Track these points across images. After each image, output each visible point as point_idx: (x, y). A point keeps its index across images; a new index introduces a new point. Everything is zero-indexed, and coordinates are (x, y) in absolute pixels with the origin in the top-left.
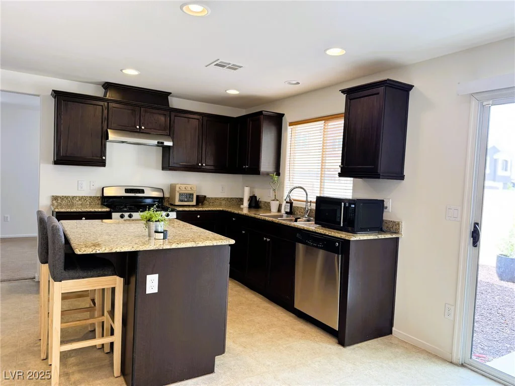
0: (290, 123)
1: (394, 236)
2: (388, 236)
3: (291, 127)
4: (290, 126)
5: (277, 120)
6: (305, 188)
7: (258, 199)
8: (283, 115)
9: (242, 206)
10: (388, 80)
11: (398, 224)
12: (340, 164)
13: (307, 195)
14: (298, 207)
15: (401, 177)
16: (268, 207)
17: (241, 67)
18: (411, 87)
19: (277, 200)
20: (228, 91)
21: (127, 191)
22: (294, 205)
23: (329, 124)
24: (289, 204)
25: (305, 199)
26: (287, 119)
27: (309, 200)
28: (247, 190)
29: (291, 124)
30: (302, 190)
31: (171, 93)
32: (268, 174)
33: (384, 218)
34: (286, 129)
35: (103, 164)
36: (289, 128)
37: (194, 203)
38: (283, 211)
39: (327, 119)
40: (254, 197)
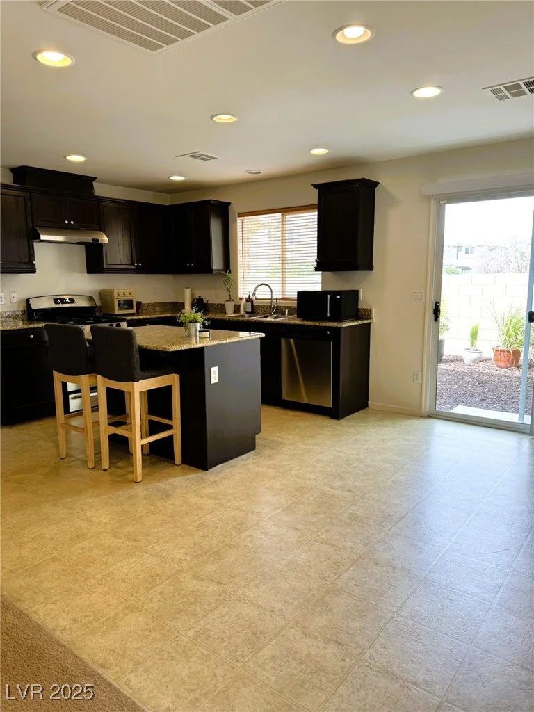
0: (239, 214)
1: (365, 322)
2: (361, 322)
3: (241, 218)
4: (239, 217)
5: (222, 210)
6: (270, 285)
7: (205, 302)
8: (229, 204)
9: (183, 311)
10: (363, 179)
11: (370, 310)
12: (316, 258)
13: (270, 288)
14: (259, 306)
15: (371, 268)
16: (222, 309)
17: (214, 158)
18: (377, 184)
19: (233, 301)
20: (171, 178)
21: (56, 301)
22: (254, 304)
23: (287, 216)
24: (250, 304)
25: (270, 297)
26: (234, 209)
27: (274, 297)
28: (188, 292)
29: (241, 215)
30: (268, 288)
31: (96, 178)
32: (219, 273)
33: (359, 307)
34: (235, 221)
35: (31, 269)
36: (239, 220)
37: (134, 311)
38: (242, 311)
39: (285, 211)
40: (200, 300)
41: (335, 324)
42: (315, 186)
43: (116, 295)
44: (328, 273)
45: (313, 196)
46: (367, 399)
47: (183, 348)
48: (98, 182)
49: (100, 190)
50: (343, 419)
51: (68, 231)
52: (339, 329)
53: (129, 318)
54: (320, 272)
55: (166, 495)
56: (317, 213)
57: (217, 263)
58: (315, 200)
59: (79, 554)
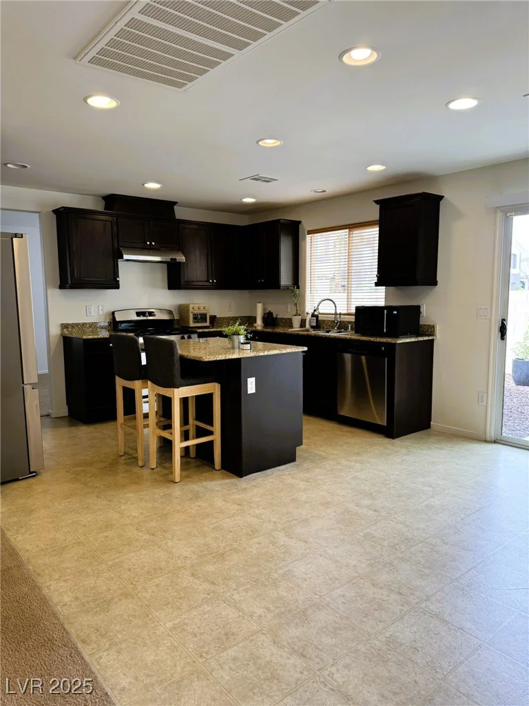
0: (308, 231)
1: (431, 338)
2: (426, 338)
3: (310, 235)
4: (308, 234)
5: (294, 230)
6: (334, 300)
7: (275, 316)
8: (300, 222)
9: (255, 325)
10: (424, 193)
11: (433, 327)
12: (376, 273)
13: (334, 303)
14: (324, 321)
15: (435, 283)
16: (289, 323)
17: (275, 180)
18: (441, 197)
19: (300, 315)
20: (243, 200)
21: (138, 314)
22: (319, 319)
23: (354, 232)
24: (315, 318)
25: (334, 312)
26: (306, 225)
27: (338, 312)
28: (260, 307)
29: (310, 232)
30: (332, 303)
31: (177, 203)
32: (287, 288)
33: (421, 323)
34: (305, 239)
35: (116, 286)
36: (308, 237)
37: (208, 324)
38: (308, 326)
39: (352, 227)
40: (270, 314)
41: (389, 340)
42: (377, 202)
43: (191, 309)
44: (392, 289)
45: (374, 213)
46: (430, 419)
47: (218, 359)
48: (180, 206)
49: (180, 213)
50: (399, 439)
51: (151, 251)
52: (395, 344)
53: (200, 330)
54: (384, 287)
55: (197, 496)
56: (378, 229)
57: (285, 278)
58: (376, 216)
59: (102, 541)
